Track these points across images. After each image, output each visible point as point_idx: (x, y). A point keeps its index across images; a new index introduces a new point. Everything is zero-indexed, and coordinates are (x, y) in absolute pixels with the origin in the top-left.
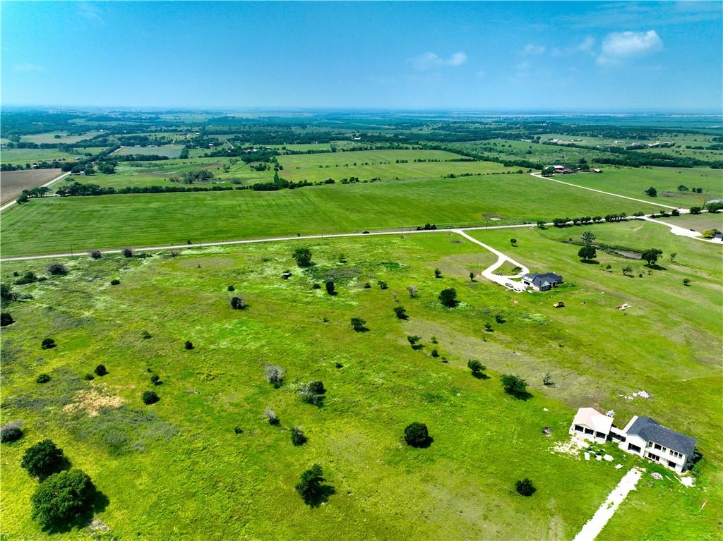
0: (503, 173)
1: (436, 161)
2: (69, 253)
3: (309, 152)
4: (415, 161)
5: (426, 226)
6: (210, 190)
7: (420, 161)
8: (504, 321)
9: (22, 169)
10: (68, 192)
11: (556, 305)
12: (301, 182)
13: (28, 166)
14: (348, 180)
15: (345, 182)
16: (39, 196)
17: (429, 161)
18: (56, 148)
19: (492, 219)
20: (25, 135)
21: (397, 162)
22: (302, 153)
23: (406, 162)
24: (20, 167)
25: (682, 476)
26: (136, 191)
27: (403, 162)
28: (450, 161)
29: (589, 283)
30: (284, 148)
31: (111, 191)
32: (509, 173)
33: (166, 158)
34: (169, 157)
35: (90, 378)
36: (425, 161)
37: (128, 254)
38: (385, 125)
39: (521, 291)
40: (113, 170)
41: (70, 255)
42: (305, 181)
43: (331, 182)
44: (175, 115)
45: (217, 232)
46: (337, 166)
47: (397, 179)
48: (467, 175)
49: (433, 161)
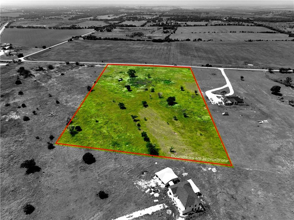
0: (283, 40)
1: (252, 32)
2: (60, 61)
3: (195, 26)
4: (240, 32)
5: (206, 65)
6: (136, 41)
7: (243, 32)
8: (188, 117)
9: (84, 29)
10: (86, 38)
11: (223, 114)
12: (175, 39)
13: (86, 28)
14: (197, 40)
15: (195, 40)
16: (77, 39)
17: (248, 32)
18: (102, 21)
19: (248, 65)
20: (100, 15)
21: (231, 32)
22: (191, 26)
23: (236, 32)
24: (83, 28)
25: (181, 217)
26: (109, 39)
27: (233, 32)
28: (260, 33)
29: (259, 105)
30: (186, 23)
31: (100, 39)
32: (286, 40)
33: (135, 26)
34: (137, 26)
35: (19, 107)
36: (245, 32)
37: (77, 64)
38: (250, 13)
39: (215, 103)
40: (110, 30)
41: (60, 62)
42: (177, 39)
43: (188, 40)
44: (160, 8)
45: (118, 59)
46: (200, 33)
47: (221, 40)
48: (260, 40)
49: (250, 32)
